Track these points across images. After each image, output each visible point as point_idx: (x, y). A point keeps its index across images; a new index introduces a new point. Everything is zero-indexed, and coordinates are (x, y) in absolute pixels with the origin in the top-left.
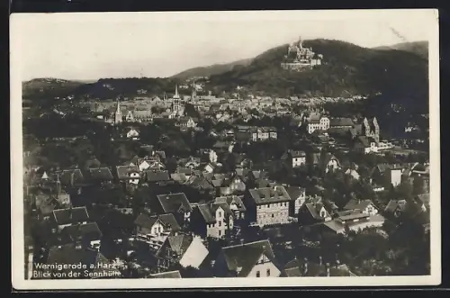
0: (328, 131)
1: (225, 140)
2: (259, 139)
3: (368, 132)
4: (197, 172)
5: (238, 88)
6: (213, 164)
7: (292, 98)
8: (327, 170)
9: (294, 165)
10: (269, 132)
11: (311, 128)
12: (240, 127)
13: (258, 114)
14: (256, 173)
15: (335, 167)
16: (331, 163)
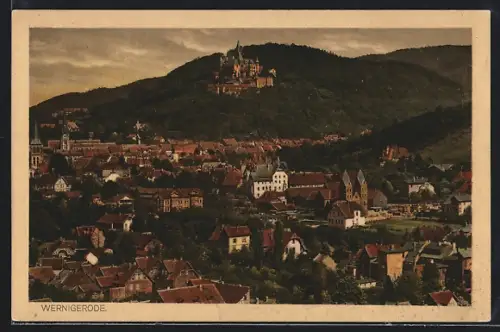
0: (286, 193)
1: (117, 212)
2: (173, 210)
3: (349, 194)
4: (73, 264)
5: (138, 126)
6: (98, 251)
7: (226, 140)
8: (285, 256)
9: (231, 249)
10: (190, 196)
11: (259, 189)
12: (141, 190)
13: (171, 168)
14: (170, 264)
16: (291, 245)
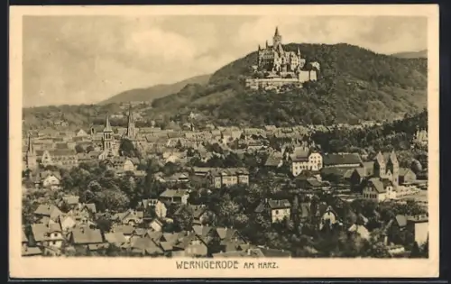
0: (320, 172)
1: (175, 188)
2: (223, 185)
3: (382, 172)
4: (140, 231)
5: (192, 115)
6: (161, 220)
7: (268, 127)
8: (321, 226)
9: (274, 219)
10: (238, 174)
11: (297, 169)
12: (196, 169)
13: (221, 151)
14: (222, 232)
15: (333, 221)
16: (326, 216)
